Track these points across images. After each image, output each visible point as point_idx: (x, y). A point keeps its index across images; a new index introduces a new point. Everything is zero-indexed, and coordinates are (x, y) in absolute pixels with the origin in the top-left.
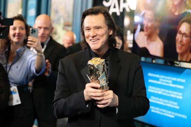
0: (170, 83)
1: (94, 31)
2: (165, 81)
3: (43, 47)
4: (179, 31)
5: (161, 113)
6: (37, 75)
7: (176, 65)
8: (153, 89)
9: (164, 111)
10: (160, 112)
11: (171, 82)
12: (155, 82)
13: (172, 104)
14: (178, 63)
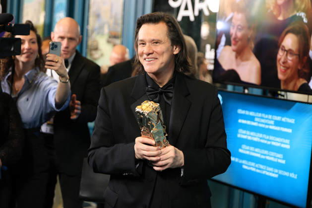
0: (271, 125)
1: (149, 47)
2: (263, 121)
3: (67, 66)
4: (281, 46)
5: (258, 171)
6: (58, 110)
7: (280, 97)
8: (245, 135)
9: (262, 167)
10: (257, 168)
11: (272, 122)
12: (249, 122)
13: (275, 157)
14: (283, 93)
